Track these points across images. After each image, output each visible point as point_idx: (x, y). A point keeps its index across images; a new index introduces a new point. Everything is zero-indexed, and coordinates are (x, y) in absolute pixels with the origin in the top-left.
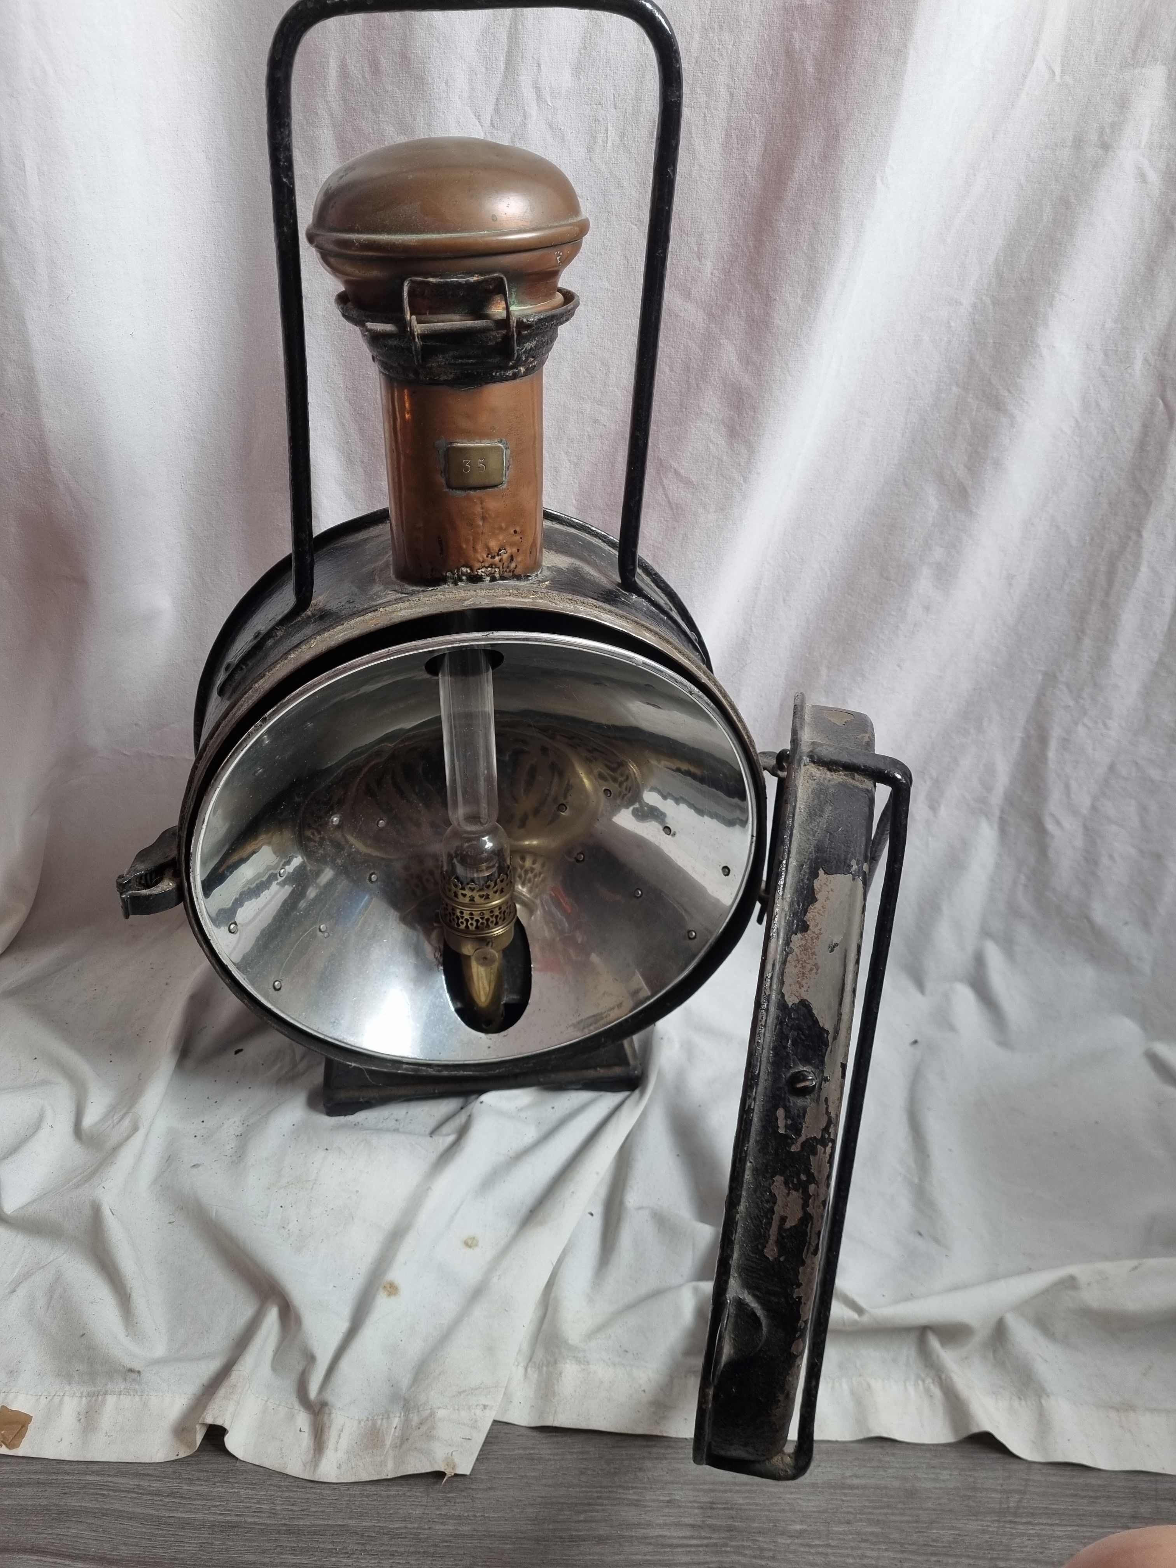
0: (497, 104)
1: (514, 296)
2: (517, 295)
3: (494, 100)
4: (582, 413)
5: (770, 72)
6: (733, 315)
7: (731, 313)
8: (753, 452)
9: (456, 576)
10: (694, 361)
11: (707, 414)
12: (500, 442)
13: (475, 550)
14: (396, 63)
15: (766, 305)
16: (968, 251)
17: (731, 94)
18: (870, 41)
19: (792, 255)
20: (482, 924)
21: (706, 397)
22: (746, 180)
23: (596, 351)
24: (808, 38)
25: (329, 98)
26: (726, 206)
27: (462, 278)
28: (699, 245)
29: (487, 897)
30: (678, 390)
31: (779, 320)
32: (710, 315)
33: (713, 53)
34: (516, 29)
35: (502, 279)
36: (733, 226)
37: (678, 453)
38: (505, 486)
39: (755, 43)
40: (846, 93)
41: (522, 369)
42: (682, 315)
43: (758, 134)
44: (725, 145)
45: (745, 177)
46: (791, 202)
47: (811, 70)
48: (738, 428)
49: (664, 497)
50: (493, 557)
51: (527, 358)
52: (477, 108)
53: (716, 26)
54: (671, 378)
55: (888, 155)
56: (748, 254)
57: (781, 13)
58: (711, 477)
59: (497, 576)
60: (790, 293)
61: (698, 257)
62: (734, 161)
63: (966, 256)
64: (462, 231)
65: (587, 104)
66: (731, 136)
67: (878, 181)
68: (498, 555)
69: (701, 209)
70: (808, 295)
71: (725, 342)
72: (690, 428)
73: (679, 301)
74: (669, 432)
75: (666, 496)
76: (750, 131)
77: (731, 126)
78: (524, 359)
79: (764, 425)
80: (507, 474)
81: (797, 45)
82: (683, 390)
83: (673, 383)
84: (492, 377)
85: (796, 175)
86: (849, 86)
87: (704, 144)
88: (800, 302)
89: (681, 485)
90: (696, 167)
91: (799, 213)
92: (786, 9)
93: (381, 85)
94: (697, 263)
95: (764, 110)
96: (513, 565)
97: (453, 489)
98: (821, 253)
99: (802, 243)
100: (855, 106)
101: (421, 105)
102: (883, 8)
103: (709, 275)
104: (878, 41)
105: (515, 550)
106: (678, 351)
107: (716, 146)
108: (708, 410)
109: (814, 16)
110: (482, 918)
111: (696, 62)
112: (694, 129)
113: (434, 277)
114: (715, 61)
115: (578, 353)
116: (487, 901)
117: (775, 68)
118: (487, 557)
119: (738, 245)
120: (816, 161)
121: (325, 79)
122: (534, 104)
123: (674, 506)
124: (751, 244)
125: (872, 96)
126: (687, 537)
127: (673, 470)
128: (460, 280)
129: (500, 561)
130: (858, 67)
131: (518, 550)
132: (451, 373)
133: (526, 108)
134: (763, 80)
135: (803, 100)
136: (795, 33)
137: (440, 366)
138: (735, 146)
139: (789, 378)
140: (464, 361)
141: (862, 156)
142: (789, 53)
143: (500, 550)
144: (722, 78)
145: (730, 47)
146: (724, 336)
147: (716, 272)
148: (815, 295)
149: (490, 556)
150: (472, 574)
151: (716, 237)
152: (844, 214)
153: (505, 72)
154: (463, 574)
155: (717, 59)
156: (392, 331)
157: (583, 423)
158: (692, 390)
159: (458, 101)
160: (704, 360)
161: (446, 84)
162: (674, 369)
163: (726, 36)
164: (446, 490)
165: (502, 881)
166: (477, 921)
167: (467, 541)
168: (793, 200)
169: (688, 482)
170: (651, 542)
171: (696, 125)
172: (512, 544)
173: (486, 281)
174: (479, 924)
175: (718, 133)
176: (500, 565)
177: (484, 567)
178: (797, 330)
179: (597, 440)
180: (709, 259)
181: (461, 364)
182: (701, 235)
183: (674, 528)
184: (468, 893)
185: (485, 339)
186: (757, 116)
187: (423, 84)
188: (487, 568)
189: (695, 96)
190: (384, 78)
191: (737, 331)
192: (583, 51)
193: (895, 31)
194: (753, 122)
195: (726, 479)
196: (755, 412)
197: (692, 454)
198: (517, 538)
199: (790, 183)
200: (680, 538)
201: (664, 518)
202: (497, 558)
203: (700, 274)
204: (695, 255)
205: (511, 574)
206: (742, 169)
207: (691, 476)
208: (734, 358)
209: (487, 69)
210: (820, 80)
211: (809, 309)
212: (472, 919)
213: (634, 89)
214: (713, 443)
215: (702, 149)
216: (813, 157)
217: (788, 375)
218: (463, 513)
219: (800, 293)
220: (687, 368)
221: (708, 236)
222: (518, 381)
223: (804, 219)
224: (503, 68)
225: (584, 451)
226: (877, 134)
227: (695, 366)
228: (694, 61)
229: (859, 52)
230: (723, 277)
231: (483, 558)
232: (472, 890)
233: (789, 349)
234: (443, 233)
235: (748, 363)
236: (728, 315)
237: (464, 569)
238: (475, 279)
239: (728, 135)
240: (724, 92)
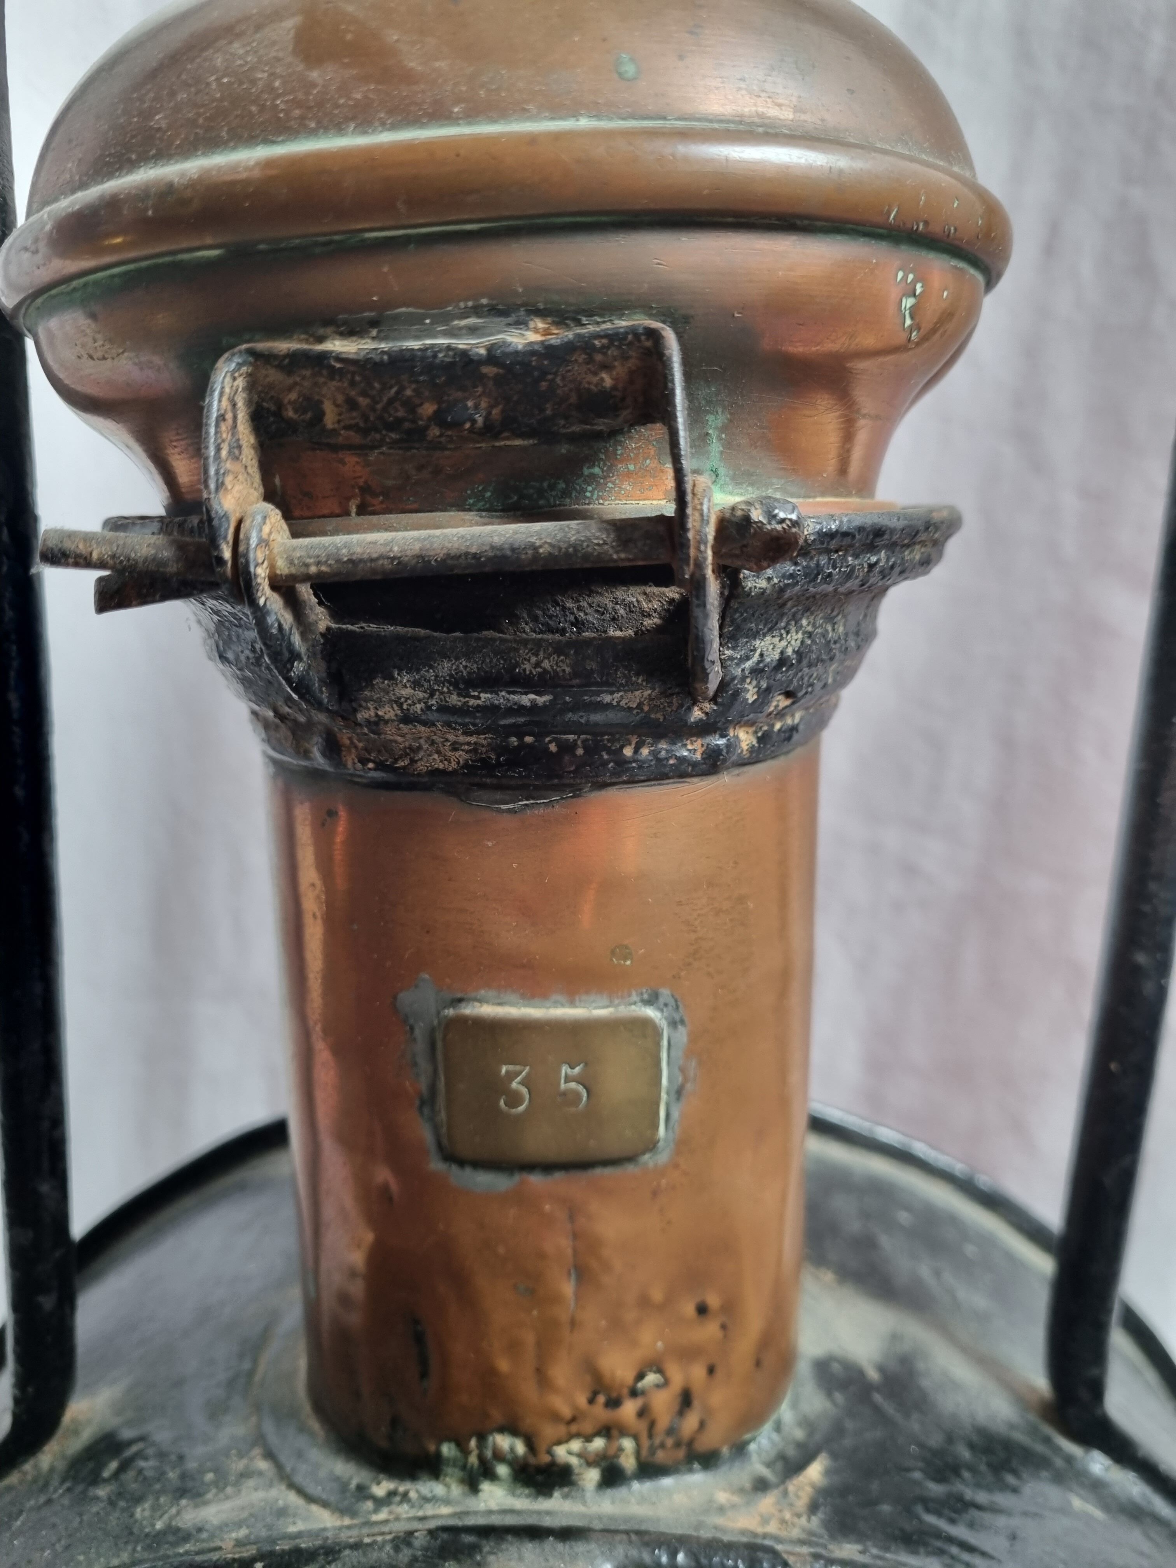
1: (715, 447)
2: (728, 445)
9: (473, 1459)
12: (648, 1003)
13: (543, 1379)
27: (473, 331)
35: (654, 335)
38: (663, 1157)
41: (745, 738)
50: (614, 1403)
51: (765, 694)
59: (628, 1462)
64: (473, 114)
68: (634, 1393)
78: (751, 696)
80: (675, 1115)
84: (622, 763)
96: (690, 1423)
97: (462, 1163)
105: (698, 1372)
113: (351, 331)
118: (591, 1401)
128: (462, 343)
129: (642, 1413)
131: (711, 1370)
132: (455, 747)
137: (407, 719)
140: (503, 698)
143: (641, 1376)
149: (601, 1399)
150: (532, 1460)
154: (499, 1456)
156: (162, 563)
164: (436, 1165)
167: (514, 1348)
172: (688, 1354)
173: (584, 346)
176: (641, 1427)
177: (577, 1435)
181: (492, 710)
185: (593, 618)
188: (588, 1439)
198: (710, 1330)
202: (629, 1409)
205: (681, 1453)
218: (501, 1250)
222: (726, 779)
231: (576, 1408)
234: (384, 126)
237: (503, 1442)
238: (533, 337)
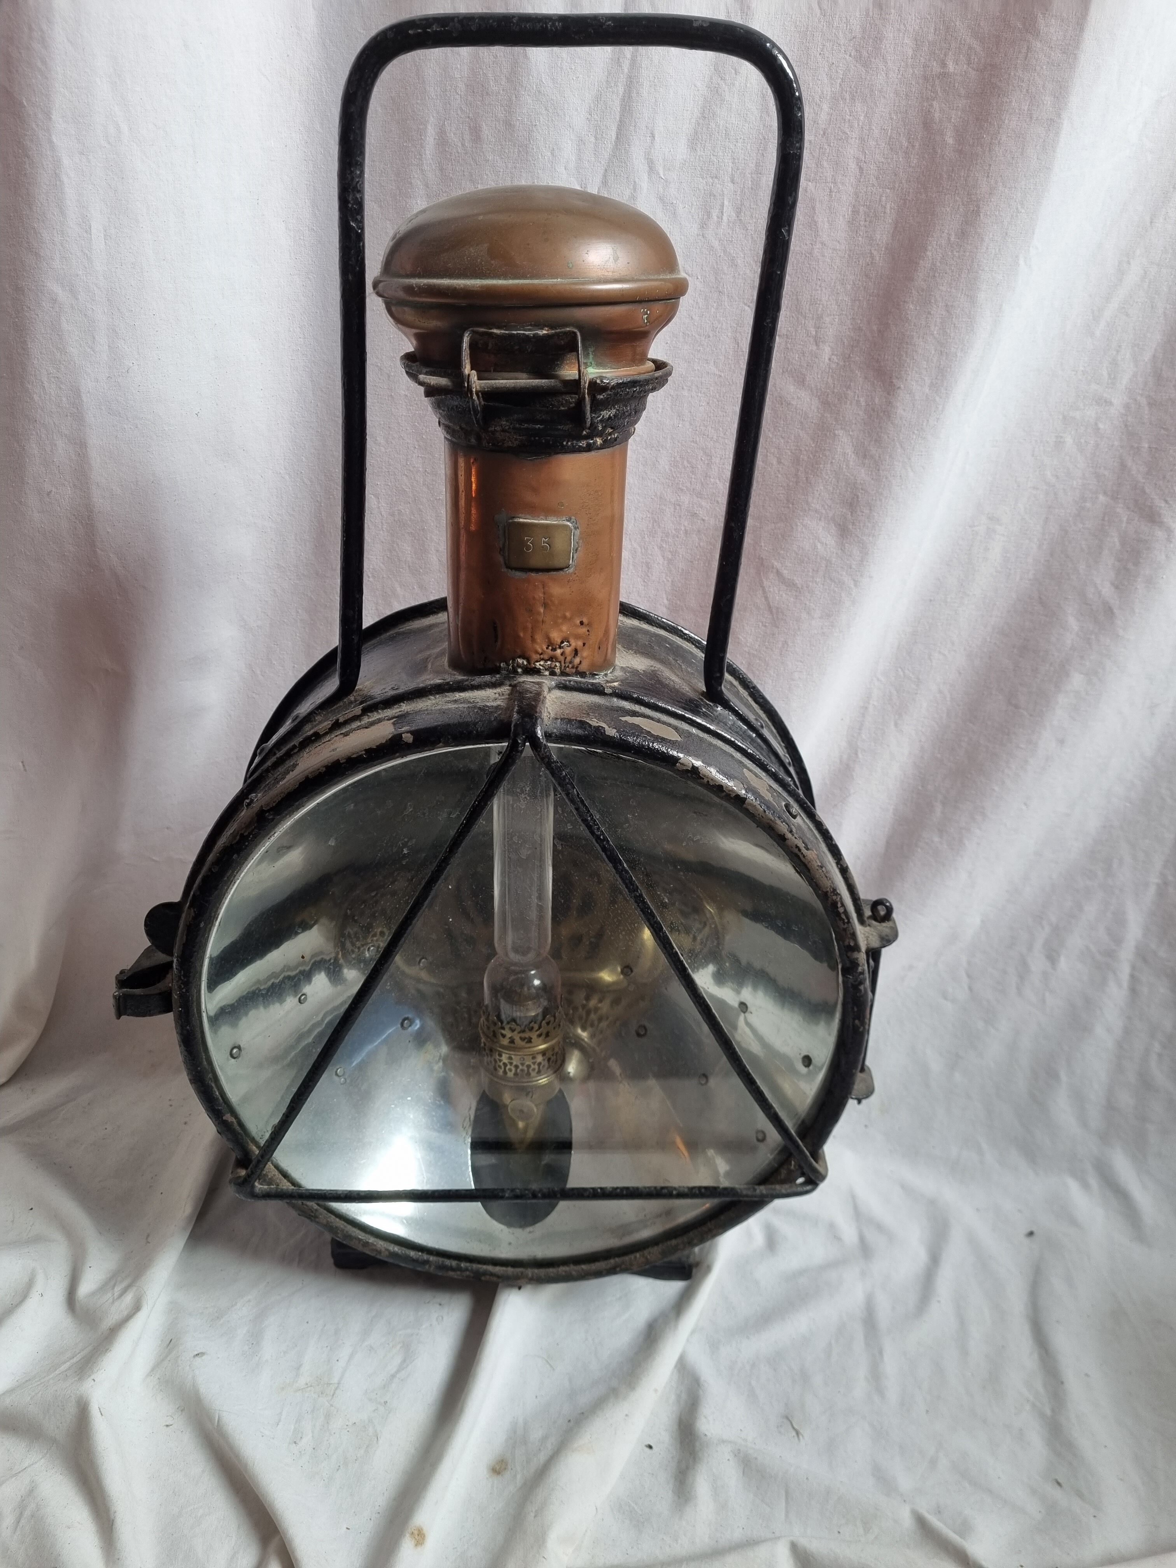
0: (605, 176)
1: (591, 356)
2: (595, 356)
3: (602, 172)
4: (679, 505)
5: (905, 144)
6: (851, 404)
7: (848, 402)
8: (867, 554)
9: (510, 667)
10: (805, 452)
11: (816, 511)
12: (568, 521)
13: (533, 640)
14: (499, 131)
15: (889, 394)
16: (1120, 346)
17: (861, 169)
18: (1020, 110)
19: (921, 339)
20: (522, 1070)
21: (816, 492)
22: (873, 259)
23: (698, 440)
24: (949, 108)
25: (425, 167)
26: (849, 287)
27: (530, 330)
28: (818, 328)
29: (530, 1040)
30: (785, 484)
31: (903, 410)
32: (826, 404)
33: (843, 124)
34: (630, 97)
35: (575, 333)
36: (856, 308)
37: (782, 552)
38: (571, 570)
39: (890, 114)
40: (990, 165)
41: (599, 441)
42: (794, 403)
43: (888, 211)
44: (851, 223)
45: (872, 257)
46: (922, 283)
47: (950, 141)
48: (850, 527)
49: (763, 599)
50: (554, 650)
51: (604, 428)
52: (584, 179)
53: (847, 96)
54: (779, 471)
55: (1034, 233)
56: (871, 339)
57: (921, 81)
58: (818, 580)
59: (558, 671)
60: (917, 381)
61: (816, 342)
62: (860, 239)
63: (1118, 351)
64: (531, 278)
65: (703, 178)
66: (858, 212)
67: (1021, 262)
68: (560, 647)
69: (822, 290)
70: (937, 383)
71: (840, 432)
72: (797, 525)
73: (792, 388)
74: (773, 530)
75: (766, 598)
76: (880, 207)
77: (859, 202)
78: (600, 428)
79: (880, 524)
80: (575, 557)
81: (937, 115)
82: (791, 484)
83: (780, 476)
84: (562, 445)
85: (929, 254)
86: (994, 159)
87: (828, 221)
88: (927, 391)
89: (783, 587)
90: (818, 246)
91: (930, 295)
92: (925, 78)
93: (482, 154)
94: (815, 348)
95: (897, 186)
96: (577, 661)
97: (512, 569)
98: (954, 339)
99: (932, 328)
100: (999, 179)
101: (524, 175)
102: (1036, 74)
103: (827, 361)
104: (1028, 110)
105: (580, 643)
106: (788, 442)
107: (841, 223)
108: (818, 506)
109: (957, 85)
110: (522, 1064)
111: (824, 134)
112: (818, 205)
113: (499, 328)
114: (845, 133)
115: (679, 442)
116: (529, 1045)
117: (911, 140)
118: (547, 648)
119: (860, 329)
120: (952, 239)
121: (422, 147)
122: (645, 177)
123: (774, 611)
124: (875, 328)
125: (1019, 170)
126: (788, 645)
127: (775, 571)
128: (527, 333)
129: (562, 654)
130: (1004, 138)
131: (584, 644)
132: (516, 439)
133: (637, 180)
134: (897, 153)
135: (940, 174)
136: (935, 103)
137: (504, 431)
138: (862, 223)
139: (911, 474)
140: (531, 426)
141: (1004, 234)
142: (927, 124)
143: (562, 642)
144: (851, 151)
145: (862, 118)
146: (839, 427)
147: (834, 358)
148: (945, 384)
149: (550, 648)
150: (529, 666)
151: (837, 320)
152: (982, 296)
153: (616, 142)
154: (519, 666)
155: (847, 130)
156: (448, 386)
157: (680, 516)
158: (801, 484)
159: (564, 172)
160: (816, 452)
161: (552, 154)
162: (782, 461)
163: (859, 106)
164: (504, 570)
165: (548, 1023)
166: (516, 1067)
167: (525, 629)
168: (925, 281)
169: (790, 585)
170: (746, 649)
171: (821, 202)
172: (577, 637)
173: (557, 334)
174: (518, 1070)
175: (844, 209)
176: (562, 658)
177: (543, 659)
178: (923, 421)
179: (694, 536)
180: (827, 344)
181: (527, 429)
182: (820, 318)
183: (773, 634)
184: (509, 1034)
185: (556, 404)
186: (888, 191)
187: (527, 153)
188: (546, 661)
189: (821, 170)
190: (485, 146)
191: (854, 422)
192: (701, 121)
193: (1048, 100)
194: (884, 198)
195: (835, 582)
196: (871, 510)
197: (797, 554)
198: (583, 630)
199: (921, 262)
200: (780, 645)
201: (762, 623)
202: (559, 651)
203: (817, 360)
204: (812, 340)
205: (574, 670)
206: (869, 247)
207: (795, 578)
208: (849, 450)
209: (596, 138)
210: (960, 152)
211: (937, 399)
212: (511, 1064)
213: (754, 161)
214: (822, 543)
215: (826, 226)
216: (949, 234)
217: (909, 470)
218: (522, 597)
219: (928, 381)
220: (796, 461)
221: (827, 319)
222: (593, 453)
223: (936, 301)
224: (614, 137)
225: (679, 547)
226: (1023, 211)
227: (806, 458)
228: (822, 133)
229: (1006, 122)
230: (842, 363)
231: (543, 650)
232: (513, 1030)
233: (912, 442)
234: (511, 279)
235: (865, 456)
236: (846, 403)
237: (520, 661)
238: (545, 332)
239: (855, 212)
240: (853, 165)
